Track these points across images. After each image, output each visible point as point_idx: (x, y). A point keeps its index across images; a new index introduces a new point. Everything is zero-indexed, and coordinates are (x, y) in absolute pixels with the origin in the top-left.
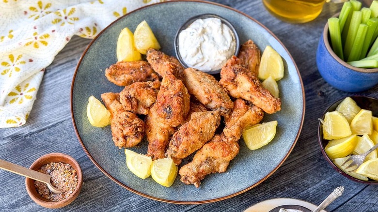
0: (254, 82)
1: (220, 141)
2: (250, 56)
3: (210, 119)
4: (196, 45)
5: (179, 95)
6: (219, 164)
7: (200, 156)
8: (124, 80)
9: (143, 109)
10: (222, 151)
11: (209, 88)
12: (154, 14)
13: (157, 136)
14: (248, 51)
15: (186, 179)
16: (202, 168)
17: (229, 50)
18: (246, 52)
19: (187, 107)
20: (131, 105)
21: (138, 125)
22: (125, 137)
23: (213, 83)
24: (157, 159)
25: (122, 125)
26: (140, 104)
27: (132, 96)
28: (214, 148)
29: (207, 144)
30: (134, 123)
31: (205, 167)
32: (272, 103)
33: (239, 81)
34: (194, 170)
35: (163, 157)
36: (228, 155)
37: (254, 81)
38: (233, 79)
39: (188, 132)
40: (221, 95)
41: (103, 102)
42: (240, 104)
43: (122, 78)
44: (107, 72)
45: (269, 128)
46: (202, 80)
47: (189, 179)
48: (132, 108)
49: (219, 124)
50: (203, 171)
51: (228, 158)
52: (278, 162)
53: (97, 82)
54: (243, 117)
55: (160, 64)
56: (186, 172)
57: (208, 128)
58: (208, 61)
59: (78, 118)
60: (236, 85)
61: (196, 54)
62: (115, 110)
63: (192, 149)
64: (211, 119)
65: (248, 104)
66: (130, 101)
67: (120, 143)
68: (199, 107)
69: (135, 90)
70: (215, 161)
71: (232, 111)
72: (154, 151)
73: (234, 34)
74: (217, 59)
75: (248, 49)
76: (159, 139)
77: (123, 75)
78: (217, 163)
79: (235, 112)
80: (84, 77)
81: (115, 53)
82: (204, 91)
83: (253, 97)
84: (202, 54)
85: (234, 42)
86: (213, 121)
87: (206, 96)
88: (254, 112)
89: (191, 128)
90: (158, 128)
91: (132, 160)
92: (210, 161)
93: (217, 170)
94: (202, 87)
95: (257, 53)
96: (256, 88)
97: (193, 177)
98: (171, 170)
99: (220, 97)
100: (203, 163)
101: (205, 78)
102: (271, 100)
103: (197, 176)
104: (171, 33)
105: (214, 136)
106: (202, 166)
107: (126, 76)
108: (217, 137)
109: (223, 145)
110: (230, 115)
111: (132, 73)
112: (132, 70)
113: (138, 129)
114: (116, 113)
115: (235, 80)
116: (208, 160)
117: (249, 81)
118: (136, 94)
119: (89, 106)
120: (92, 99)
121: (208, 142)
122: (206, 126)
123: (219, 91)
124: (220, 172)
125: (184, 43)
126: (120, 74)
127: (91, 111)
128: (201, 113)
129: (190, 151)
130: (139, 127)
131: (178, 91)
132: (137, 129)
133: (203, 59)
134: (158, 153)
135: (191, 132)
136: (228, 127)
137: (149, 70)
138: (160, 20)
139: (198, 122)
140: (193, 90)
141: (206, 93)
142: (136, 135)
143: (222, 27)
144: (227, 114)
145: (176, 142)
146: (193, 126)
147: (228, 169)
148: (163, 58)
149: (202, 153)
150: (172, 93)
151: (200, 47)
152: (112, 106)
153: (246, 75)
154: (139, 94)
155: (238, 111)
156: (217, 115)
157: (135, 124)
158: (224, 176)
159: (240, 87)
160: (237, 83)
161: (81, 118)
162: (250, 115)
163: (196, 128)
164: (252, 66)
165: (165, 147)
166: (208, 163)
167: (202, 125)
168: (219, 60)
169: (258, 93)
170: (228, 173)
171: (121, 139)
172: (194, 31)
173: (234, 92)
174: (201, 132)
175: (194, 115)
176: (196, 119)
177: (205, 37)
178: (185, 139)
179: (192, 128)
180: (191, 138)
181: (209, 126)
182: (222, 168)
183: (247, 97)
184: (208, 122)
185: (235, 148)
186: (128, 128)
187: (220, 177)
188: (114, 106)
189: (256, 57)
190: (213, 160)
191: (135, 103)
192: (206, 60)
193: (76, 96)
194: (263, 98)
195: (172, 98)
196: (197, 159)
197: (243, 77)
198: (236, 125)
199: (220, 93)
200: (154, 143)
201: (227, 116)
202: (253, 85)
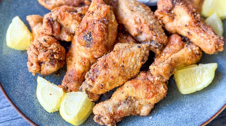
0: (195, 16)
1: (145, 79)
3: (135, 52)
5: (103, 22)
6: (141, 106)
7: (119, 94)
9: (65, 34)
10: (145, 91)
11: (141, 18)
13: (75, 65)
15: (99, 118)
16: (119, 109)
19: (112, 36)
20: (51, 29)
21: (54, 51)
22: (40, 63)
23: (146, 13)
24: (71, 91)
25: (37, 49)
26: (63, 29)
27: (54, 19)
28: (136, 87)
29: (130, 82)
30: (50, 48)
31: (124, 108)
32: (213, 41)
33: (176, 13)
34: (110, 109)
35: (77, 90)
36: (152, 97)
37: (195, 14)
38: (170, 11)
39: (107, 64)
40: (154, 27)
42: (175, 40)
45: (206, 71)
46: (135, 8)
47: (102, 119)
48: (53, 32)
49: (146, 59)
50: (120, 112)
51: (153, 101)
52: (213, 113)
53: (28, 4)
54: (176, 54)
56: (100, 110)
57: (132, 63)
60: (173, 18)
62: (36, 33)
63: (111, 85)
64: (137, 53)
65: (185, 40)
66: (51, 25)
67: (33, 69)
68: (126, 39)
69: (58, 13)
70: (137, 102)
71: (164, 46)
72: (68, 82)
76: (77, 69)
78: (139, 104)
79: (167, 48)
82: (135, 20)
83: (192, 32)
86: (138, 55)
87: (136, 26)
88: (190, 50)
89: (111, 60)
90: (79, 57)
91: (43, 90)
92: (131, 101)
93: (138, 113)
94: (133, 16)
96: (195, 22)
97: (107, 117)
98: (84, 106)
99: (152, 29)
100: (122, 103)
101: (138, 7)
102: (213, 37)
103: (112, 117)
105: (139, 73)
106: (121, 106)
108: (143, 74)
109: (148, 85)
110: (161, 51)
113: (55, 55)
114: (37, 36)
115: (172, 12)
116: (129, 100)
117: (188, 13)
118: (59, 17)
121: (130, 79)
122: (129, 60)
123: (151, 22)
124: (141, 115)
127: (11, 32)
128: (126, 44)
129: (108, 88)
130: (55, 53)
131: (102, 16)
132: (53, 56)
134: (72, 86)
135: (110, 65)
136: (156, 64)
139: (121, 54)
140: (123, 18)
141: (136, 23)
142: (52, 62)
144: (158, 50)
145: (92, 75)
146: (114, 58)
147: (151, 112)
149: (122, 91)
150: (95, 18)
152: (35, 29)
153: (186, 6)
154: (63, 18)
155: (171, 47)
156: (145, 49)
157: (52, 50)
158: (146, 121)
159: (177, 20)
160: (174, 15)
162: (185, 52)
163: (117, 61)
166: (128, 103)
167: (124, 58)
169: (197, 28)
170: (150, 118)
171: (35, 65)
173: (170, 26)
174: (123, 66)
175: (117, 46)
176: (119, 51)
178: (102, 72)
179: (113, 60)
180: (110, 72)
181: (133, 60)
182: (144, 111)
183: (184, 33)
184: (133, 56)
185: (162, 90)
186: (43, 53)
187: (141, 121)
188: (37, 29)
190: (134, 100)
191: (56, 27)
194: (202, 35)
195: (94, 24)
196: (115, 97)
197: (182, 8)
198: (165, 62)
199: (152, 25)
200: (71, 73)
201: (158, 51)
202: (192, 19)
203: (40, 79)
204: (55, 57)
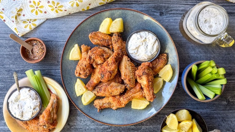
0: (149, 83)
2: (160, 63)
3: (118, 90)
4: (137, 45)
5: (110, 73)
6: (113, 106)
7: (107, 100)
8: (96, 42)
9: (95, 64)
11: (128, 74)
12: (129, 14)
13: (94, 80)
14: (160, 60)
15: (95, 105)
16: (104, 105)
17: (151, 56)
18: (159, 60)
22: (80, 74)
23: (131, 71)
24: (89, 90)
25: (81, 69)
26: (94, 62)
27: (92, 58)
28: (114, 101)
30: (86, 71)
31: (106, 106)
33: (143, 78)
34: (101, 104)
35: (92, 91)
37: (150, 82)
38: (141, 76)
39: (105, 90)
40: (131, 80)
41: (80, 49)
42: (138, 87)
43: (95, 41)
44: (90, 35)
45: (144, 103)
46: (127, 67)
49: (122, 93)
50: (104, 106)
51: (118, 107)
54: (134, 95)
55: (116, 44)
56: (97, 103)
58: (138, 55)
59: (66, 52)
60: (140, 79)
61: (134, 50)
62: (83, 57)
66: (90, 60)
67: (77, 75)
69: (95, 56)
70: (112, 105)
72: (89, 86)
73: (159, 49)
74: (143, 57)
75: (161, 59)
76: (94, 82)
77: (96, 40)
79: (133, 89)
80: (79, 33)
81: (100, 24)
83: (144, 88)
84: (138, 51)
85: (157, 52)
87: (124, 77)
88: (141, 94)
90: (97, 77)
91: (78, 85)
92: (110, 104)
93: (111, 108)
94: (125, 71)
95: (164, 63)
96: (148, 86)
99: (129, 80)
100: (107, 103)
101: (129, 67)
102: (151, 96)
103: (100, 107)
104: (132, 26)
107: (98, 41)
108: (118, 97)
109: (118, 101)
110: (130, 89)
111: (101, 41)
112: (102, 39)
114: (83, 59)
117: (147, 81)
118: (95, 58)
119: (73, 49)
120: (76, 46)
121: (113, 96)
123: (131, 77)
124: (113, 109)
125: (132, 40)
126: (96, 38)
127: (72, 52)
128: (116, 84)
129: (104, 96)
131: (111, 70)
133: (136, 54)
134: (90, 88)
137: (110, 43)
138: (130, 18)
139: (112, 88)
140: (121, 69)
141: (125, 75)
143: (155, 42)
145: (98, 91)
146: (109, 89)
147: (116, 109)
148: (119, 42)
150: (108, 69)
151: (138, 47)
152: (83, 54)
153: (148, 78)
155: (135, 90)
156: (123, 89)
157: (87, 72)
158: (113, 111)
159: (142, 81)
160: (142, 78)
161: (67, 53)
162: (138, 94)
163: (110, 91)
164: (158, 68)
165: (95, 87)
168: (144, 58)
169: (148, 89)
170: (115, 111)
171: (78, 74)
172: (140, 38)
173: (138, 80)
174: (111, 93)
175: (113, 84)
176: (112, 86)
177: (144, 43)
180: (106, 93)
181: (116, 92)
182: (114, 108)
183: (142, 86)
185: (123, 105)
186: (83, 72)
187: (111, 111)
188: (84, 54)
189: (163, 65)
191: (92, 61)
192: (137, 55)
193: (70, 41)
195: (107, 72)
196: (105, 100)
197: (145, 78)
198: (128, 99)
199: (131, 78)
200: (91, 82)
201: (129, 89)
202: (147, 84)
203: (78, 80)
204: (87, 74)
